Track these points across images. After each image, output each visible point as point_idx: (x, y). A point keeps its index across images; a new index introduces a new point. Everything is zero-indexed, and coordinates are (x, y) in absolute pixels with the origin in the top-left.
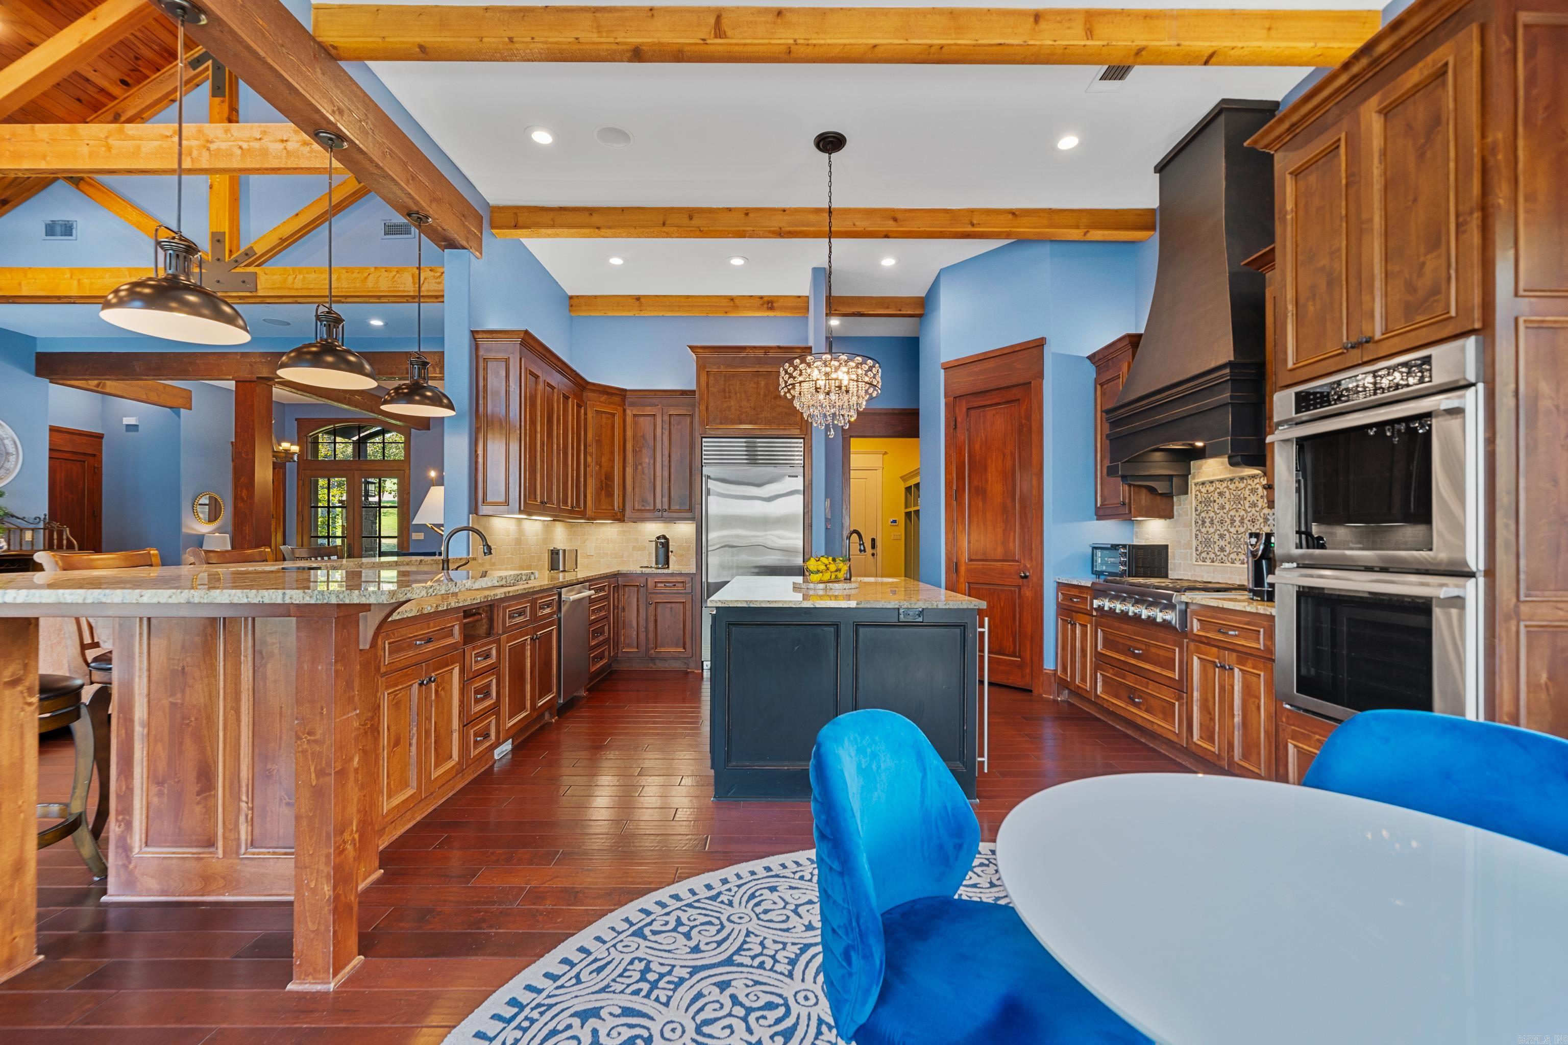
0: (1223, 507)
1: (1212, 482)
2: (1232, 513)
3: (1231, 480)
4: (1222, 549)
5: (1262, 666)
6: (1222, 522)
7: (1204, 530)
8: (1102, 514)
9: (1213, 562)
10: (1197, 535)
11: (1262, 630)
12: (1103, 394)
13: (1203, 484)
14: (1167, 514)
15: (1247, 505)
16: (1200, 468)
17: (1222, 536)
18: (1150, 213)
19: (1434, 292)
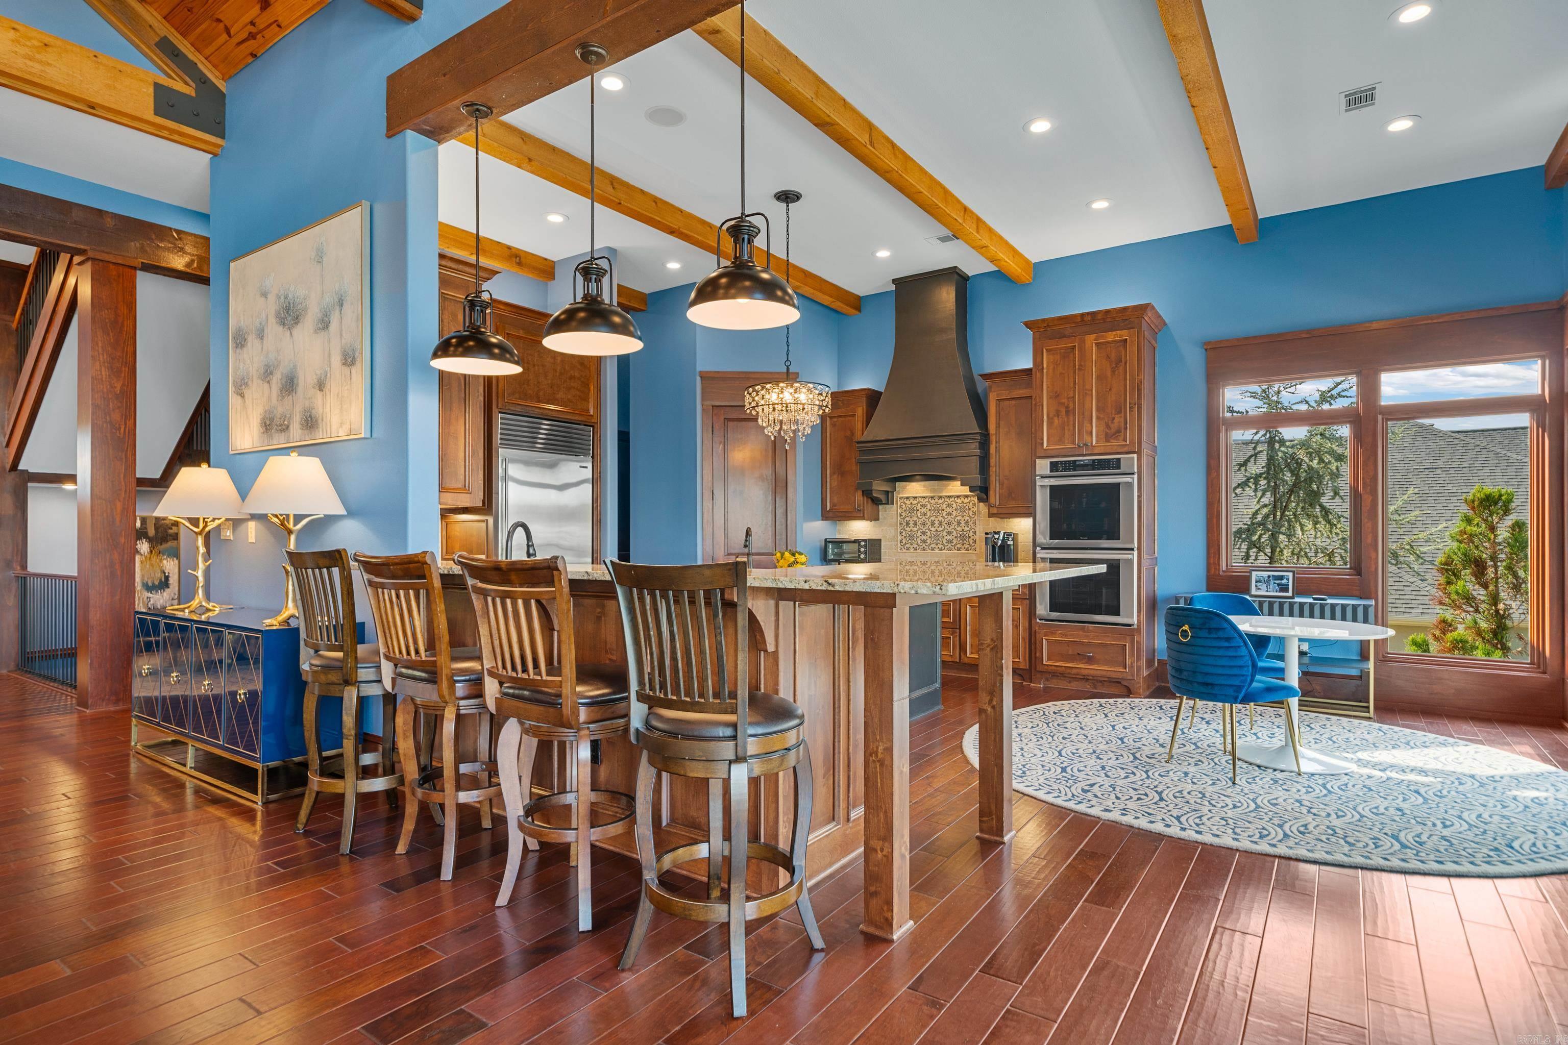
0: (925, 514)
1: (915, 498)
2: (933, 518)
3: (932, 497)
4: (924, 541)
7: (908, 529)
8: (825, 516)
9: (916, 549)
10: (901, 533)
12: (833, 425)
13: (907, 498)
14: (875, 518)
15: (944, 514)
16: (905, 487)
17: (924, 533)
18: (859, 298)
19: (1119, 431)
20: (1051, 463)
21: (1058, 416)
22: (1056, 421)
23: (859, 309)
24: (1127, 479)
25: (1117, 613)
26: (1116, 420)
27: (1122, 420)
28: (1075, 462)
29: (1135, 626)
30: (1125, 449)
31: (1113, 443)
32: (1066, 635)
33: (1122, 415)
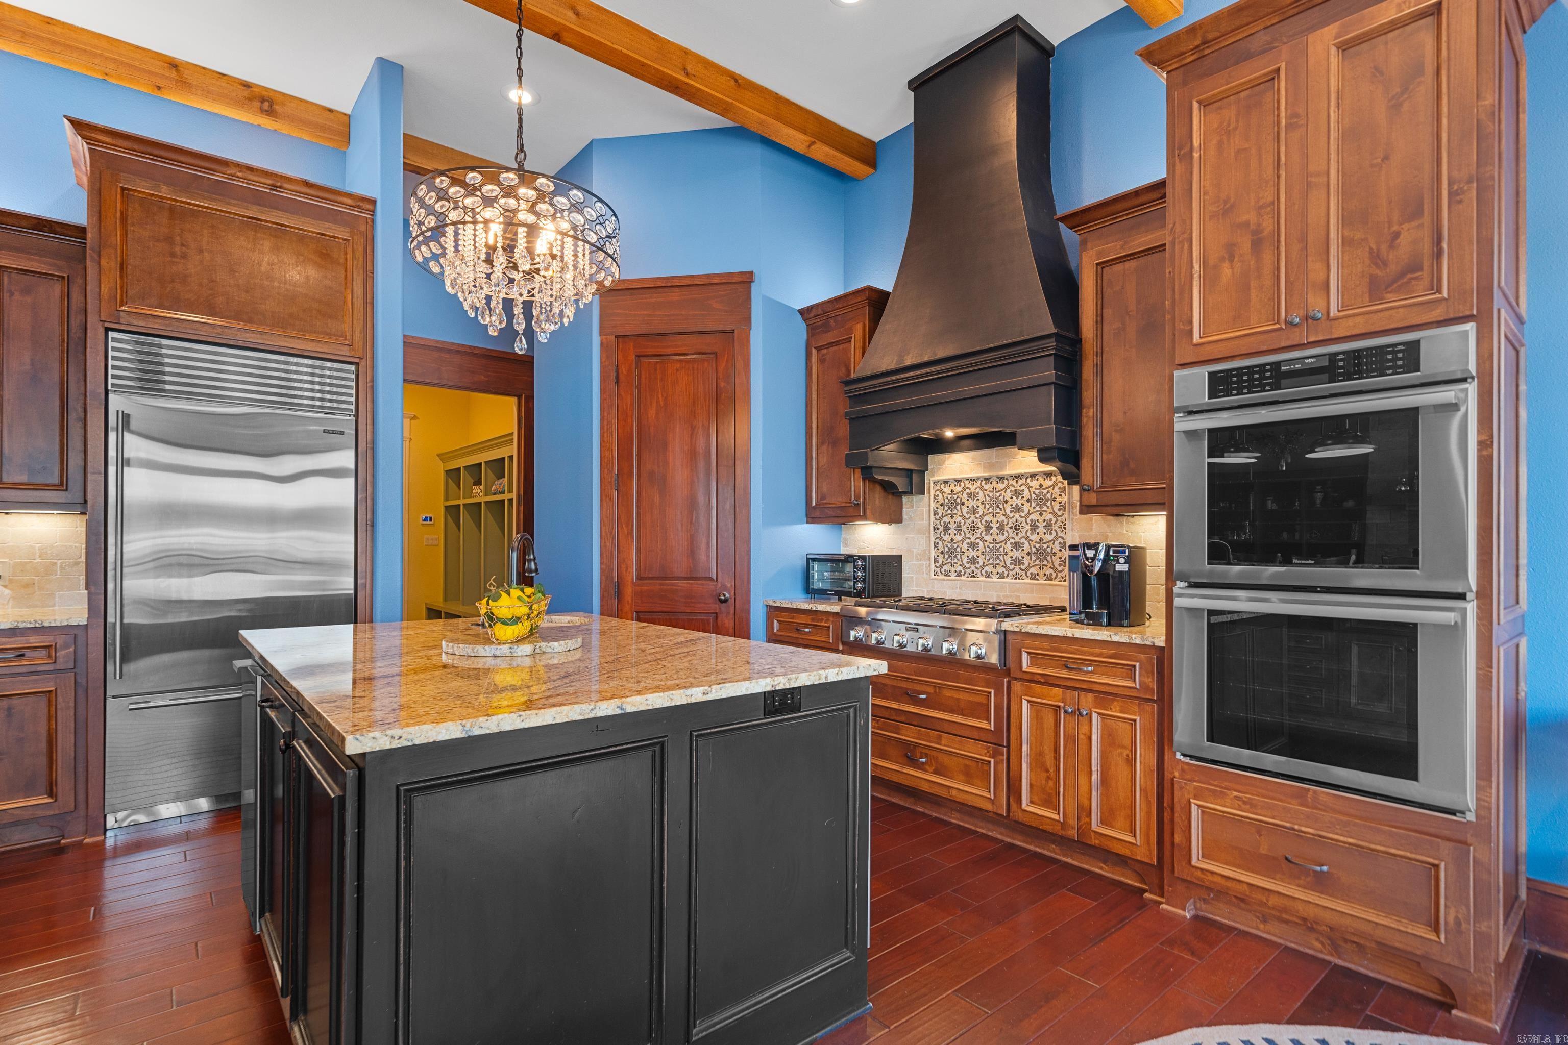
0: (974, 511)
1: (958, 481)
2: (988, 518)
3: (987, 479)
4: (973, 561)
5: (1136, 709)
6: (973, 529)
7: (947, 538)
8: (814, 515)
9: (959, 575)
10: (936, 545)
11: (1138, 665)
12: (822, 361)
13: (946, 482)
14: (894, 517)
15: (1008, 509)
16: (941, 463)
17: (973, 546)
18: (872, 146)
19: (1414, 267)
20: (1210, 374)
21: (1231, 258)
22: (1226, 271)
23: (872, 163)
24: (1447, 394)
25: (1410, 772)
26: (1405, 240)
27: (1426, 236)
28: (1277, 365)
29: (1471, 817)
30: (1438, 313)
31: (1394, 300)
32: (1251, 805)
33: (1426, 219)
